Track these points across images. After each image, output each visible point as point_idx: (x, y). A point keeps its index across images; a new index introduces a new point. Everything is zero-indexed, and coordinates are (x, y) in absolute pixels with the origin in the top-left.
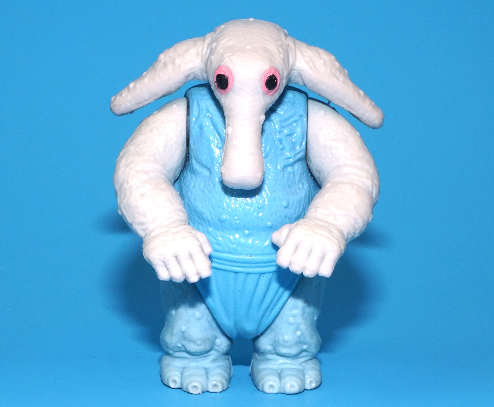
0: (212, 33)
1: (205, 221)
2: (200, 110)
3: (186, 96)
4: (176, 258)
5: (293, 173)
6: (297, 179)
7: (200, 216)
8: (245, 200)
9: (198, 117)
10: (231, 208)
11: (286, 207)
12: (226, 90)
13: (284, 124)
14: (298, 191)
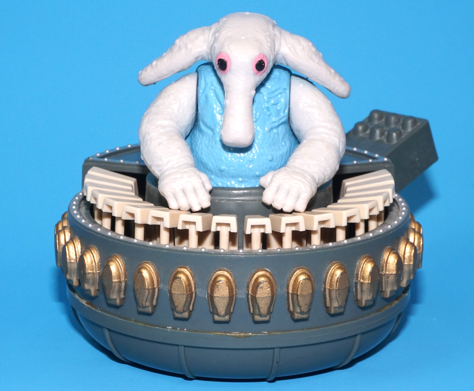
0: (216, 24)
1: (208, 170)
2: (206, 84)
3: (197, 71)
4: (184, 191)
5: (278, 134)
6: (281, 138)
7: (205, 166)
8: (239, 155)
9: (205, 89)
10: (228, 161)
11: (271, 161)
12: (225, 71)
13: (271, 96)
14: (281, 148)
